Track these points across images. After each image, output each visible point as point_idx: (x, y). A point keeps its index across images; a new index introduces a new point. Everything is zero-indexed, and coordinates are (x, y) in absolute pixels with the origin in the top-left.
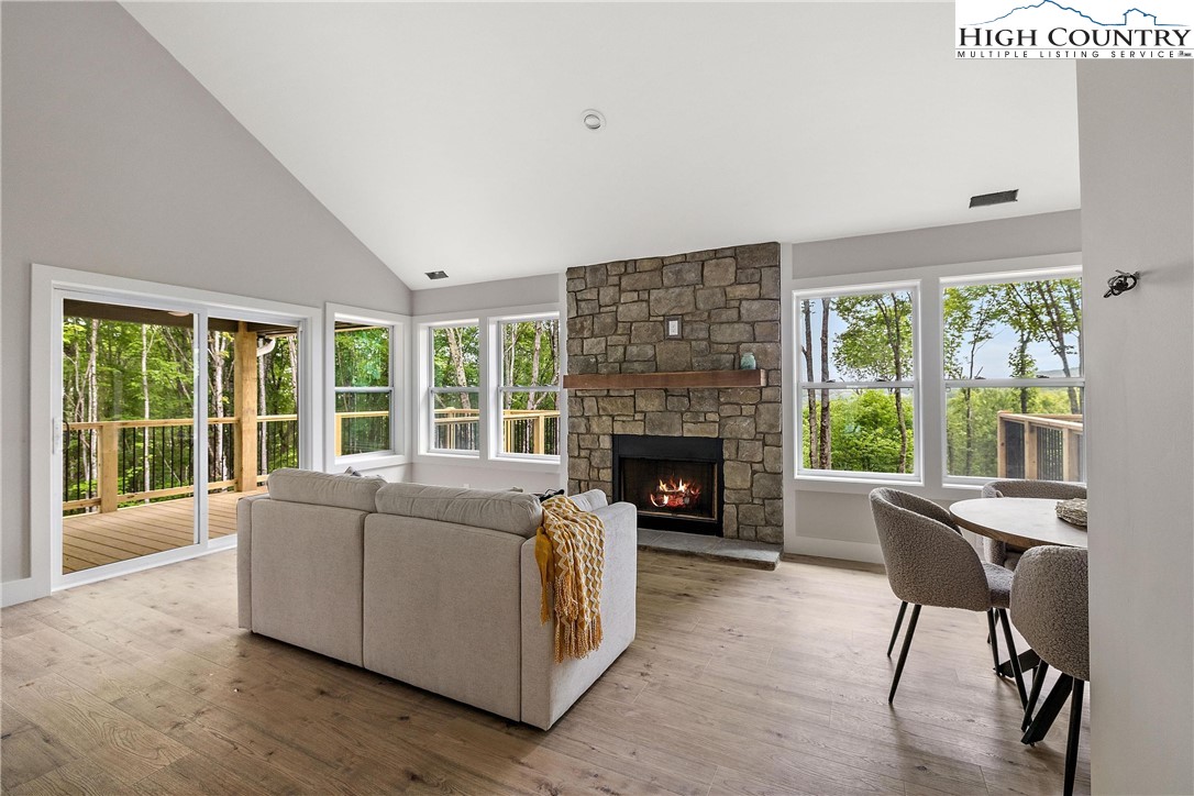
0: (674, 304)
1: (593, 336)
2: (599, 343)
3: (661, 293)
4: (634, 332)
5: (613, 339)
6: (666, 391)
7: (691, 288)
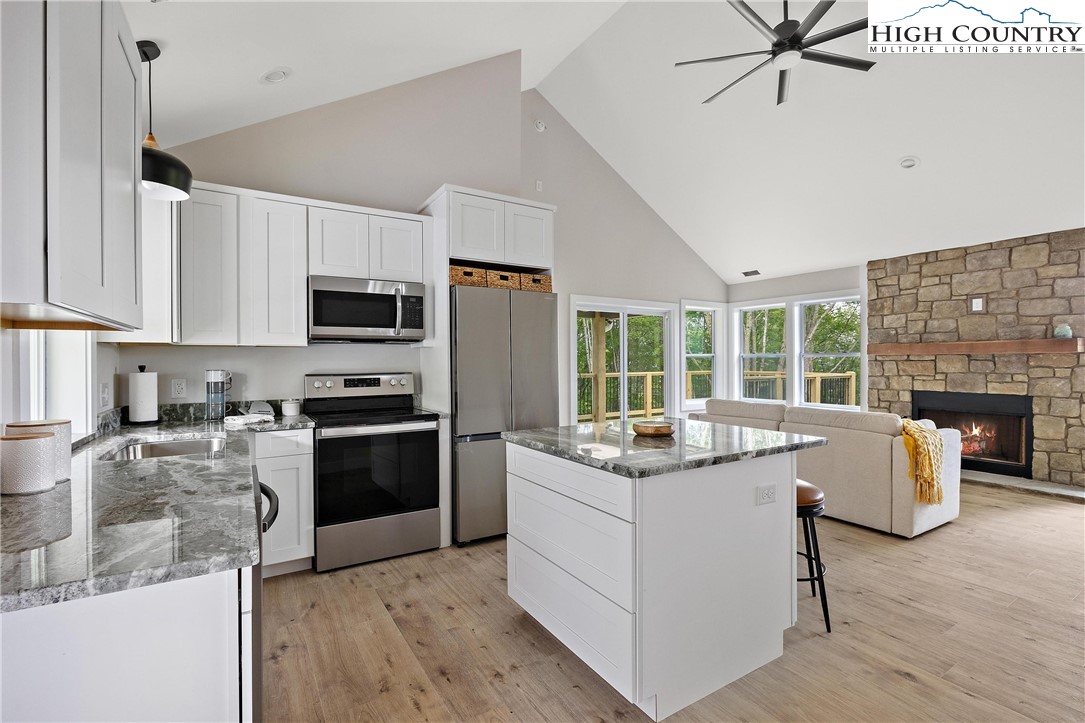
0: (978, 285)
1: (892, 313)
2: (898, 319)
3: (965, 276)
4: (935, 310)
5: (913, 316)
6: (969, 356)
7: (998, 272)
